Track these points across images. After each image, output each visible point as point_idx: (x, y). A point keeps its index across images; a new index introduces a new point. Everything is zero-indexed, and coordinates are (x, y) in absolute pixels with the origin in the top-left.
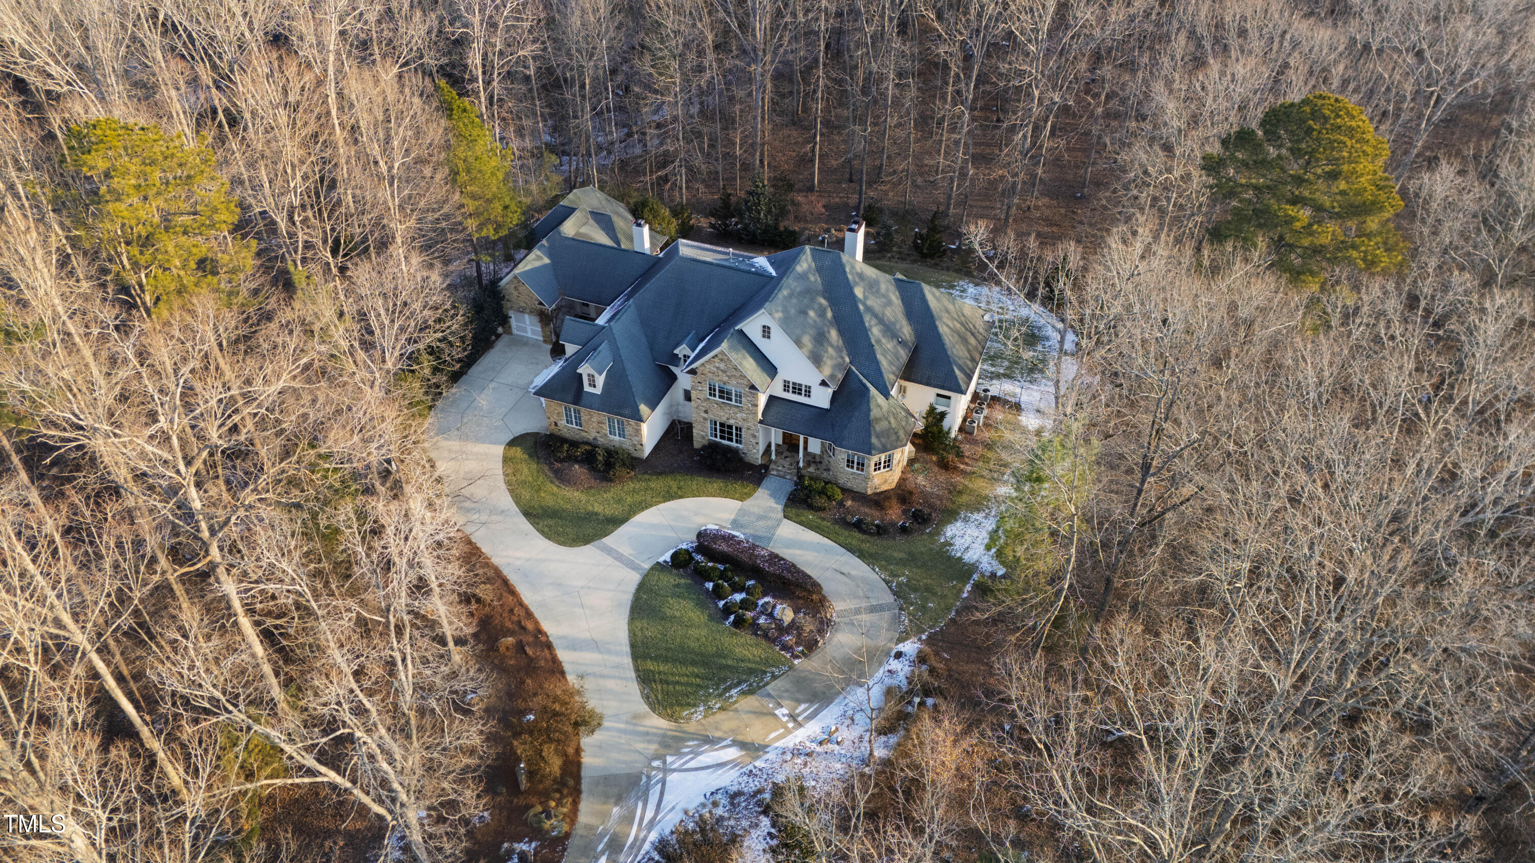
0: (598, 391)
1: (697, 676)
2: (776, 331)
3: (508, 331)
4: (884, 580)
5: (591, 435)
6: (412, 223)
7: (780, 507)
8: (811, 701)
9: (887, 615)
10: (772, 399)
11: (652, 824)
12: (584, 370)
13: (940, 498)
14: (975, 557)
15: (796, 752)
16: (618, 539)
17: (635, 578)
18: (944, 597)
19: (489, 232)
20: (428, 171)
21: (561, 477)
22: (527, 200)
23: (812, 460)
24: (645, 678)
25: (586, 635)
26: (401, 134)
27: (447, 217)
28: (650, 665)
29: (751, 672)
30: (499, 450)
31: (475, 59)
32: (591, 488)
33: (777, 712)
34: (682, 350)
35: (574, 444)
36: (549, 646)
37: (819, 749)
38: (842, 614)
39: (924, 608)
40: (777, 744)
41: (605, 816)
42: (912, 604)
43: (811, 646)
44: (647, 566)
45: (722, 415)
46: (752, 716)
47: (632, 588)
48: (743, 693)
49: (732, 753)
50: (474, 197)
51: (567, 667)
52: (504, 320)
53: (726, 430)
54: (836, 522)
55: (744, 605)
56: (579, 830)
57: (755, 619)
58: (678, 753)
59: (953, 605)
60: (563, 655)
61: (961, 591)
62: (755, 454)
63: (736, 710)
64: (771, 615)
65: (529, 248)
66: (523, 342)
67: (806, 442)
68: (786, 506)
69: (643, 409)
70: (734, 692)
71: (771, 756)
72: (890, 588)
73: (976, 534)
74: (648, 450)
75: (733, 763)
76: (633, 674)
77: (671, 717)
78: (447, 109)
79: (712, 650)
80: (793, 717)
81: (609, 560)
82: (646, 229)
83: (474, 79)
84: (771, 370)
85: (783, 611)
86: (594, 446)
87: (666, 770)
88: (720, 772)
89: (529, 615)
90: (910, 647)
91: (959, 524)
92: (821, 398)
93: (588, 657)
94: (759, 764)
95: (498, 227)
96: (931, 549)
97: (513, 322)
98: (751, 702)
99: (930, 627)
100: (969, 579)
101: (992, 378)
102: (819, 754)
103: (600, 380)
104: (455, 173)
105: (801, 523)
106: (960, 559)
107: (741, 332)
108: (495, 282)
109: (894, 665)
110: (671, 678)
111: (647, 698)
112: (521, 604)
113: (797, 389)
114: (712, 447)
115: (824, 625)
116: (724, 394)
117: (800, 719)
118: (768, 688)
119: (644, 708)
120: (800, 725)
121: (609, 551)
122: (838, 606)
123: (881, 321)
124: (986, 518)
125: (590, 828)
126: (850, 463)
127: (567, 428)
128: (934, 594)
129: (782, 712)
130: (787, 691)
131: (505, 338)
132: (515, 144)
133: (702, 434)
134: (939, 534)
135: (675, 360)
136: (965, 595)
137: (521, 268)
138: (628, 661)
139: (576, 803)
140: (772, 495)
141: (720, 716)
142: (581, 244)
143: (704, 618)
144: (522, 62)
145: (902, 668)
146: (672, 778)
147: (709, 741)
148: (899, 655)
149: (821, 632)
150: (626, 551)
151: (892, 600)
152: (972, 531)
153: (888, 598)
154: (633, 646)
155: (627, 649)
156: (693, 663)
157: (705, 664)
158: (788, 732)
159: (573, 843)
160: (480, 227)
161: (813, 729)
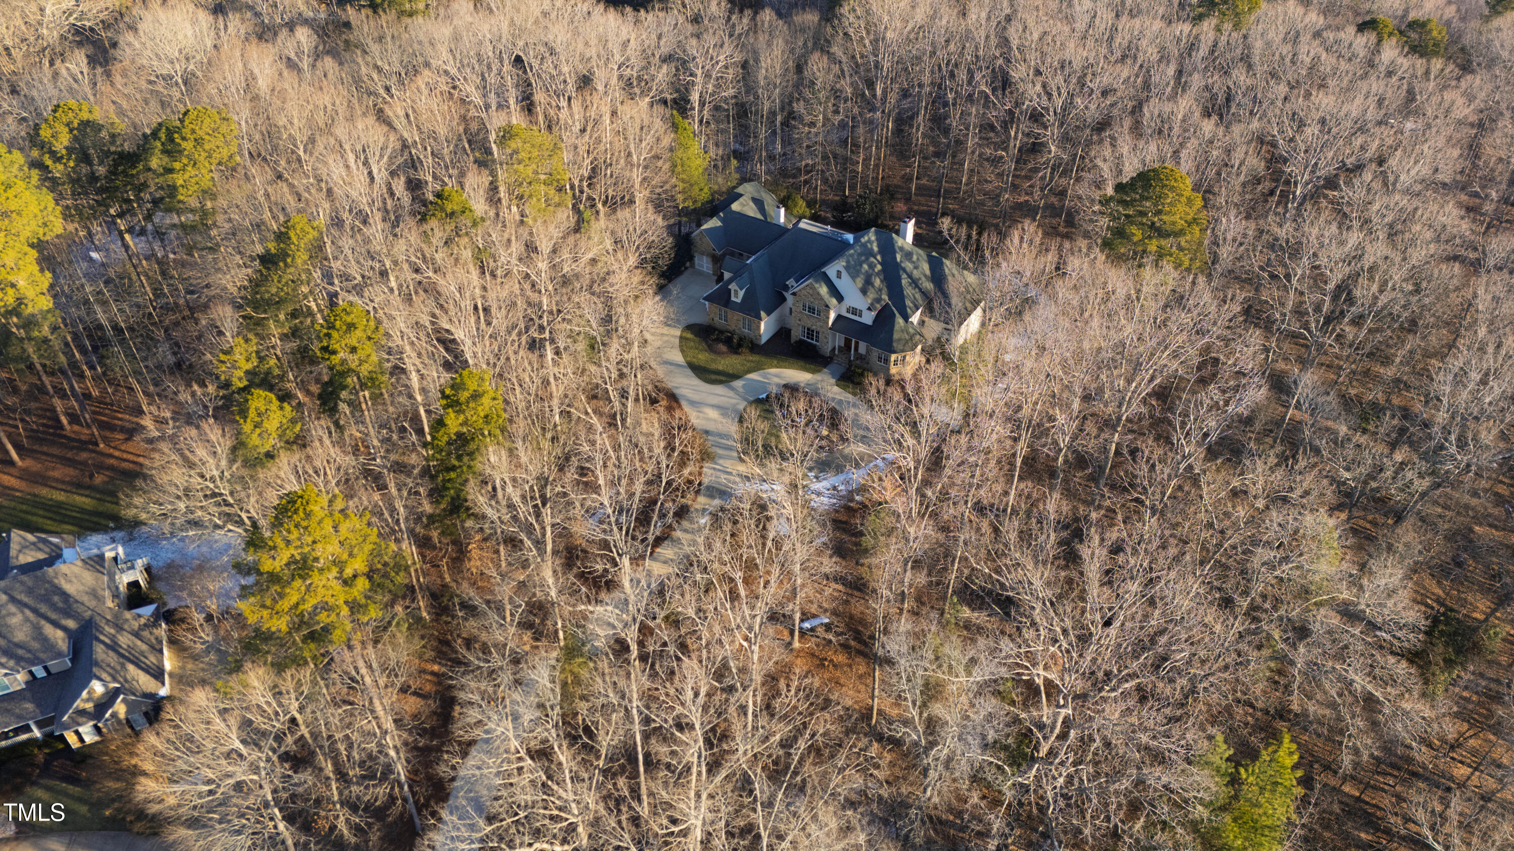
0: (739, 300)
2: (844, 274)
3: (693, 266)
5: (732, 327)
6: (647, 193)
7: (834, 380)
10: (839, 317)
12: (733, 287)
19: (689, 204)
20: (660, 164)
21: (711, 349)
22: (716, 188)
23: (859, 357)
26: (649, 139)
27: (666, 192)
30: (678, 332)
31: (695, 97)
32: (727, 356)
34: (791, 282)
35: (721, 332)
44: (752, 399)
45: (809, 323)
50: (683, 181)
52: (691, 258)
53: (810, 333)
62: (827, 349)
65: (712, 217)
66: (701, 274)
67: (857, 344)
68: (839, 380)
69: (763, 314)
74: (764, 340)
78: (675, 127)
80: (816, 477)
81: (733, 395)
82: (782, 210)
83: (693, 109)
84: (840, 298)
86: (733, 333)
92: (868, 318)
95: (695, 202)
97: (696, 260)
103: (741, 293)
104: (674, 166)
105: (845, 389)
107: (825, 274)
108: (688, 235)
113: (854, 311)
114: (801, 342)
116: (812, 310)
117: (821, 479)
121: (731, 389)
123: (910, 276)
126: (880, 359)
127: (719, 322)
131: (690, 271)
132: (712, 153)
133: (797, 334)
135: (786, 288)
137: (705, 227)
140: (832, 373)
142: (741, 216)
144: (726, 100)
150: (741, 390)
160: (684, 201)
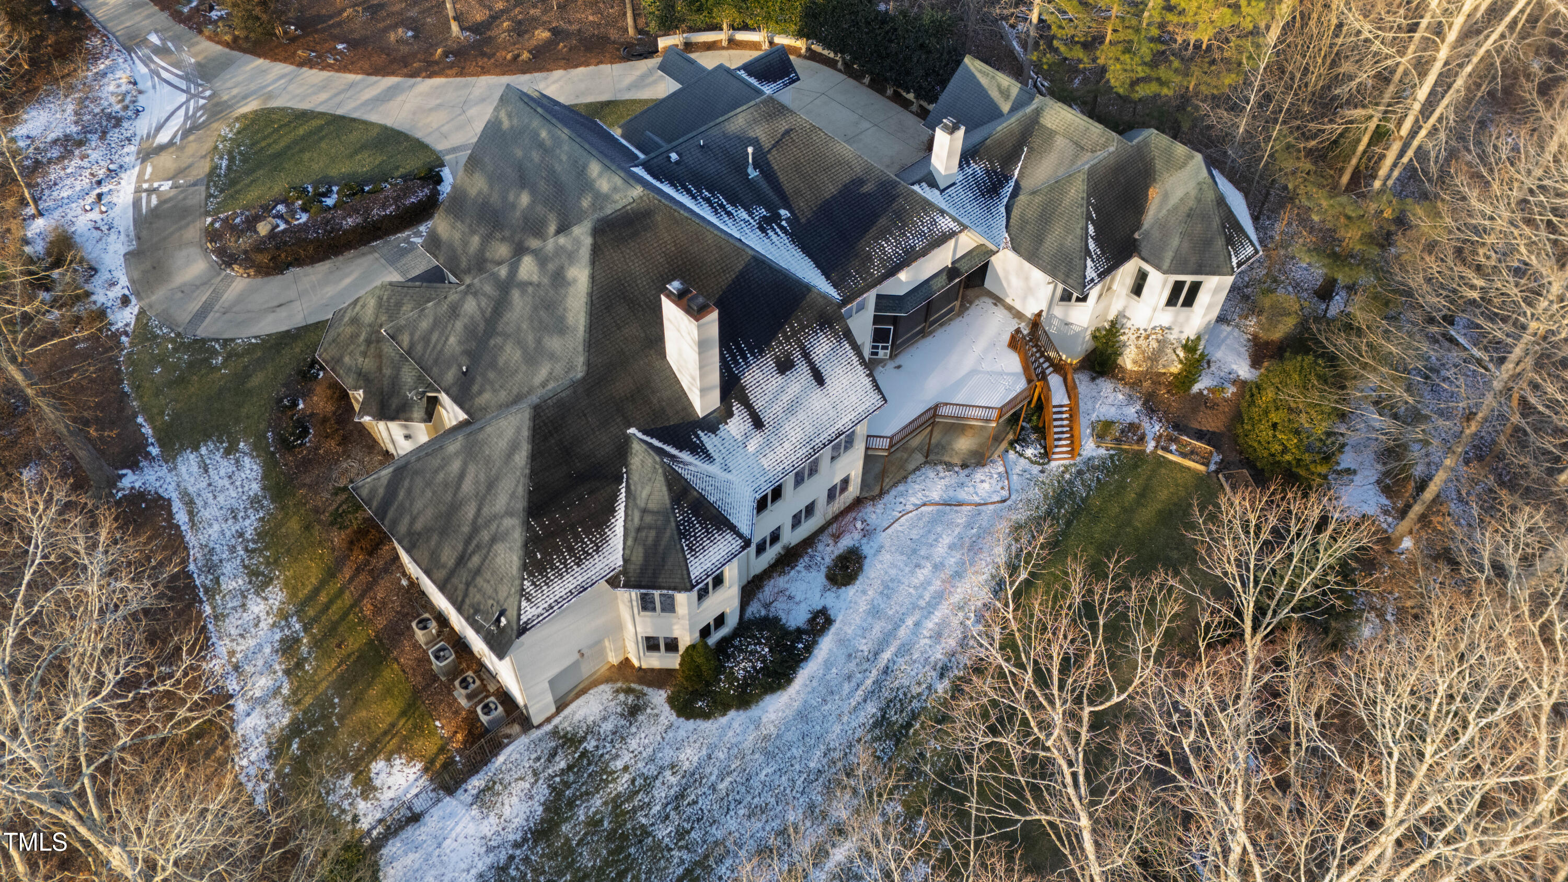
1: (269, 145)
4: (233, 340)
8: (153, 211)
9: (185, 316)
11: (156, 74)
13: (316, 485)
14: (183, 469)
15: (113, 175)
17: (441, 146)
18: (157, 393)
24: (306, 114)
25: (402, 100)
28: (316, 123)
29: (233, 183)
33: (170, 183)
36: (413, 75)
37: (98, 191)
38: (227, 280)
39: (161, 360)
40: (137, 169)
41: (194, 54)
42: (175, 350)
43: (214, 237)
44: (447, 158)
46: (184, 166)
47: (428, 139)
48: (215, 168)
49: (163, 138)
51: (372, 79)
55: (313, 203)
56: (199, 39)
57: (289, 204)
58: (200, 108)
59: (140, 398)
61: (150, 420)
63: (204, 157)
64: (279, 216)
70: (224, 163)
71: (131, 159)
72: (217, 340)
73: (221, 498)
75: (153, 134)
76: (321, 109)
77: (243, 117)
79: (288, 166)
80: (153, 191)
87: (194, 96)
88: (154, 125)
90: (125, 317)
91: (255, 487)
93: (370, 93)
94: (132, 149)
96: (237, 421)
98: (204, 168)
99: (130, 354)
100: (159, 440)
101: (557, 792)
102: (92, 189)
106: (196, 448)
109: (116, 292)
110: (287, 129)
111: (284, 109)
115: (228, 258)
117: (144, 195)
118: (203, 188)
119: (276, 104)
120: (138, 191)
122: (239, 283)
124: (241, 534)
125: (193, 45)
128: (171, 384)
129: (166, 186)
130: (184, 199)
134: (255, 447)
136: (140, 420)
138: (340, 110)
139: (225, 43)
141: (209, 146)
143: (333, 172)
145: (109, 296)
146: (182, 97)
147: (191, 130)
148: (125, 301)
149: (221, 252)
151: (198, 333)
152: (231, 496)
153: (205, 331)
154: (355, 120)
155: (355, 115)
156: (288, 147)
157: (277, 157)
158: (140, 181)
159: (191, 34)
161: (123, 197)
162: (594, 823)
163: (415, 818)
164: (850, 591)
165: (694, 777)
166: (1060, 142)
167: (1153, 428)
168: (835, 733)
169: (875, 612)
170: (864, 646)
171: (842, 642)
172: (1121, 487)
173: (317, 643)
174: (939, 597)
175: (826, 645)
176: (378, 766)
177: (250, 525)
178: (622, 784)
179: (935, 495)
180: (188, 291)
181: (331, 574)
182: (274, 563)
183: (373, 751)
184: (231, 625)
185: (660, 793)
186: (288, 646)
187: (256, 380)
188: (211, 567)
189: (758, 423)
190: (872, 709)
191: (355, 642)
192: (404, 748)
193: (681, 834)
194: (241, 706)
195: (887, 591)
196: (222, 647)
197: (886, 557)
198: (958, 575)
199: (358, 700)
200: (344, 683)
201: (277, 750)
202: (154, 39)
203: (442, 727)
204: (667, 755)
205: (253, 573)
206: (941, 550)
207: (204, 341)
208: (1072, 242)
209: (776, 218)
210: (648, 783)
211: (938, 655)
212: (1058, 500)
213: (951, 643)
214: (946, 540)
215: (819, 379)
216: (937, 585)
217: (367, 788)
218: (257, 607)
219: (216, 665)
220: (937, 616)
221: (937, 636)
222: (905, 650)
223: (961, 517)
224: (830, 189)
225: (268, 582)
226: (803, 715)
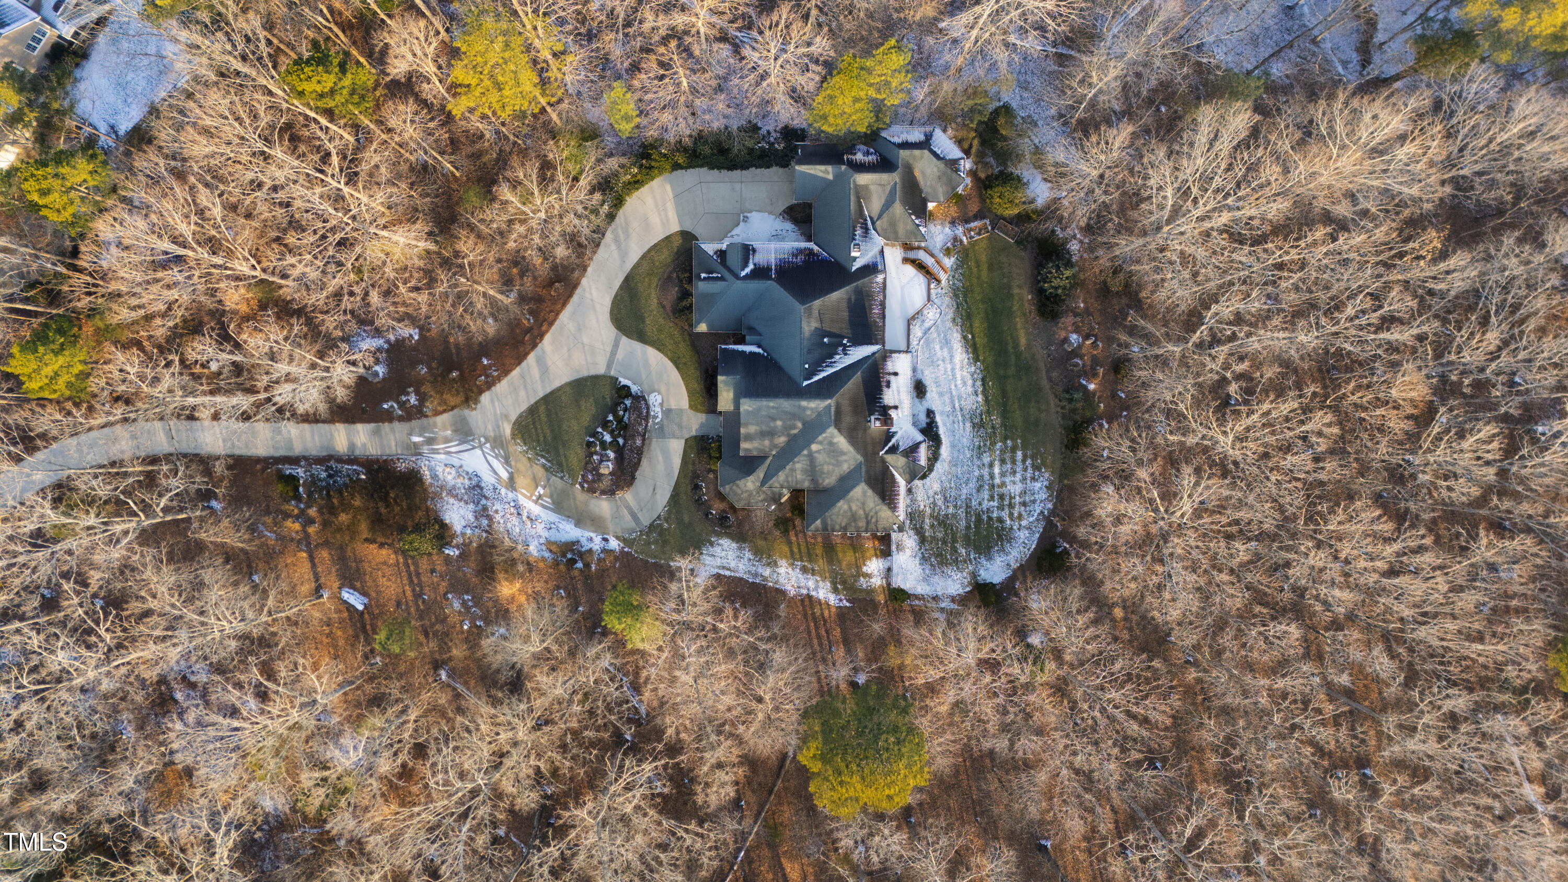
1: (545, 437)
4: (660, 516)
7: (694, 433)
8: (553, 503)
9: (631, 524)
11: (449, 453)
13: (751, 528)
14: (708, 562)
15: (517, 507)
16: (629, 346)
17: (601, 370)
18: (664, 552)
24: (532, 410)
25: (549, 363)
28: (542, 409)
29: (560, 465)
30: (676, 228)
32: (664, 307)
33: (540, 488)
36: (534, 346)
37: (524, 518)
38: (622, 499)
39: (648, 543)
40: (519, 495)
41: (445, 429)
42: (647, 536)
43: (592, 490)
44: (613, 373)
46: (532, 476)
47: (593, 372)
48: (544, 466)
49: (504, 475)
51: (524, 364)
54: (694, 472)
55: (603, 444)
56: (431, 420)
57: (596, 453)
58: (493, 449)
59: (660, 559)
60: (531, 358)
61: (674, 561)
63: (532, 466)
64: (601, 461)
68: (695, 437)
70: (543, 461)
71: (511, 495)
72: (655, 521)
73: (730, 557)
75: (499, 478)
76: (533, 401)
77: (514, 436)
79: (566, 438)
80: (540, 497)
81: (609, 349)
85: (607, 468)
87: (481, 446)
88: (490, 473)
89: (551, 324)
90: (614, 544)
91: (734, 545)
93: (536, 373)
94: (503, 491)
96: (701, 535)
98: (540, 472)
99: (635, 551)
101: (915, 529)
102: (521, 519)
105: (685, 451)
106: (700, 553)
109: (598, 539)
110: (538, 423)
111: (520, 416)
112: (558, 314)
115: (610, 492)
118: (554, 477)
119: (513, 417)
120: (536, 502)
121: (616, 345)
122: (628, 496)
124: (750, 560)
125: (435, 425)
128: (663, 546)
129: (541, 490)
130: (556, 488)
134: (717, 536)
138: (541, 394)
139: (444, 411)
140: (702, 425)
141: (524, 460)
143: (586, 424)
145: (597, 544)
146: (478, 452)
147: (507, 461)
148: (606, 540)
149: (603, 492)
150: (620, 355)
151: (645, 525)
152: (731, 555)
153: (646, 520)
154: (552, 393)
155: (548, 390)
156: (552, 431)
157: (555, 438)
158: (529, 498)
159: (424, 421)
161: (536, 509)
162: (932, 526)
163: (889, 570)
164: (928, 395)
165: (943, 491)
166: (872, 188)
167: (960, 231)
168: (966, 442)
169: (941, 394)
170: (948, 408)
171: (942, 413)
172: (970, 268)
173: (810, 561)
174: (953, 369)
175: (938, 419)
176: (864, 569)
177: (748, 555)
178: (928, 511)
179: (919, 334)
180: (616, 516)
181: (789, 543)
182: (769, 556)
183: (858, 568)
184: (781, 580)
185: (940, 503)
186: (804, 570)
187: (686, 518)
188: (756, 575)
189: (896, 407)
190: (968, 425)
191: (819, 550)
192: (864, 560)
193: (955, 506)
194: (813, 593)
195: (938, 384)
196: (788, 587)
197: (926, 372)
198: (952, 357)
199: (839, 562)
200: (830, 562)
201: (835, 590)
202: (416, 439)
203: (869, 545)
204: (931, 493)
205: (769, 564)
206: (939, 353)
207: (651, 525)
208: (910, 227)
209: (845, 346)
210: (934, 504)
211: (970, 390)
212: (956, 296)
213: (970, 382)
214: (937, 347)
215: (896, 374)
216: (949, 367)
217: (868, 576)
218: (782, 570)
219: (792, 593)
220: (958, 376)
221: (965, 383)
222: (960, 398)
223: (933, 334)
224: (846, 314)
225: (776, 563)
226: (953, 446)
